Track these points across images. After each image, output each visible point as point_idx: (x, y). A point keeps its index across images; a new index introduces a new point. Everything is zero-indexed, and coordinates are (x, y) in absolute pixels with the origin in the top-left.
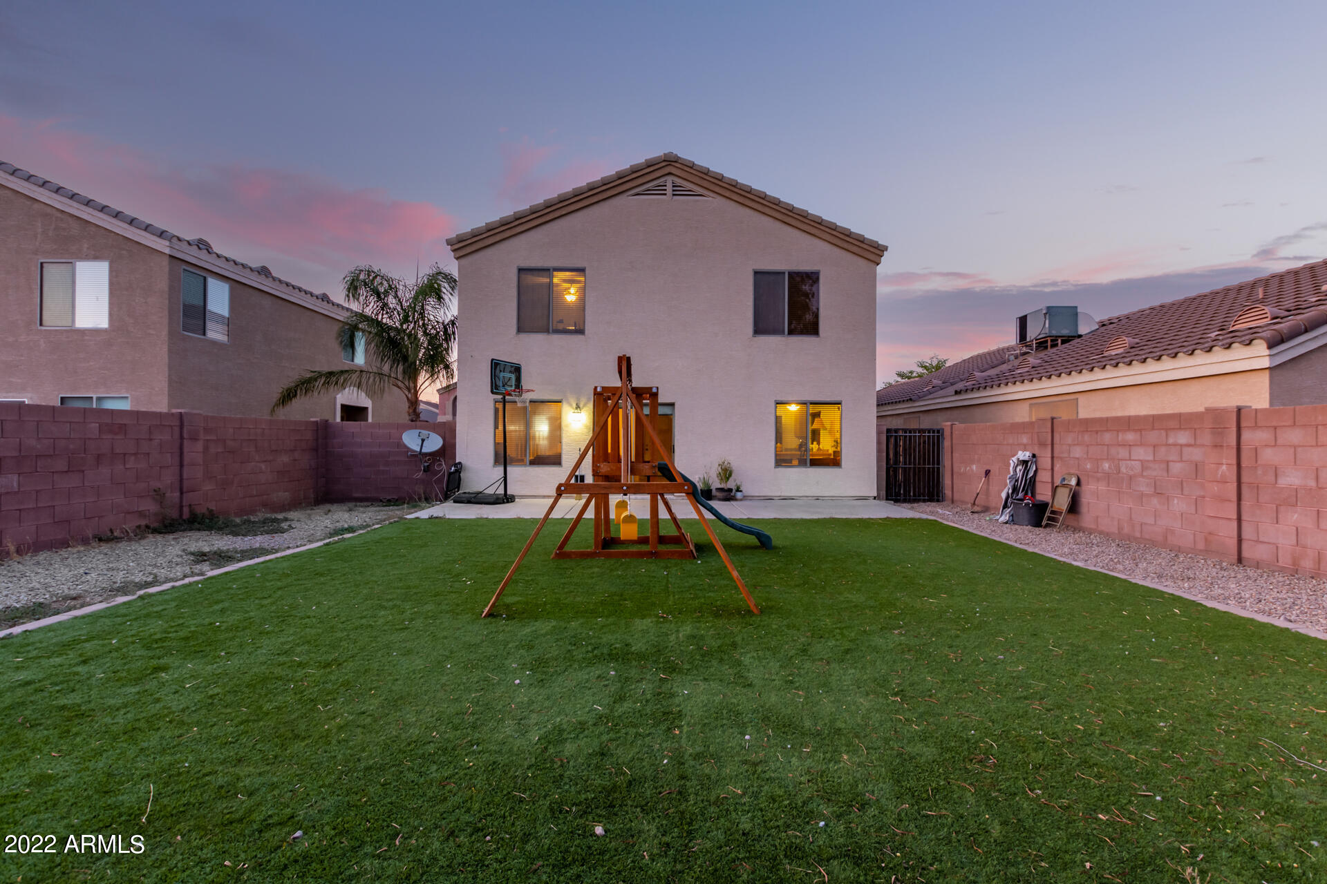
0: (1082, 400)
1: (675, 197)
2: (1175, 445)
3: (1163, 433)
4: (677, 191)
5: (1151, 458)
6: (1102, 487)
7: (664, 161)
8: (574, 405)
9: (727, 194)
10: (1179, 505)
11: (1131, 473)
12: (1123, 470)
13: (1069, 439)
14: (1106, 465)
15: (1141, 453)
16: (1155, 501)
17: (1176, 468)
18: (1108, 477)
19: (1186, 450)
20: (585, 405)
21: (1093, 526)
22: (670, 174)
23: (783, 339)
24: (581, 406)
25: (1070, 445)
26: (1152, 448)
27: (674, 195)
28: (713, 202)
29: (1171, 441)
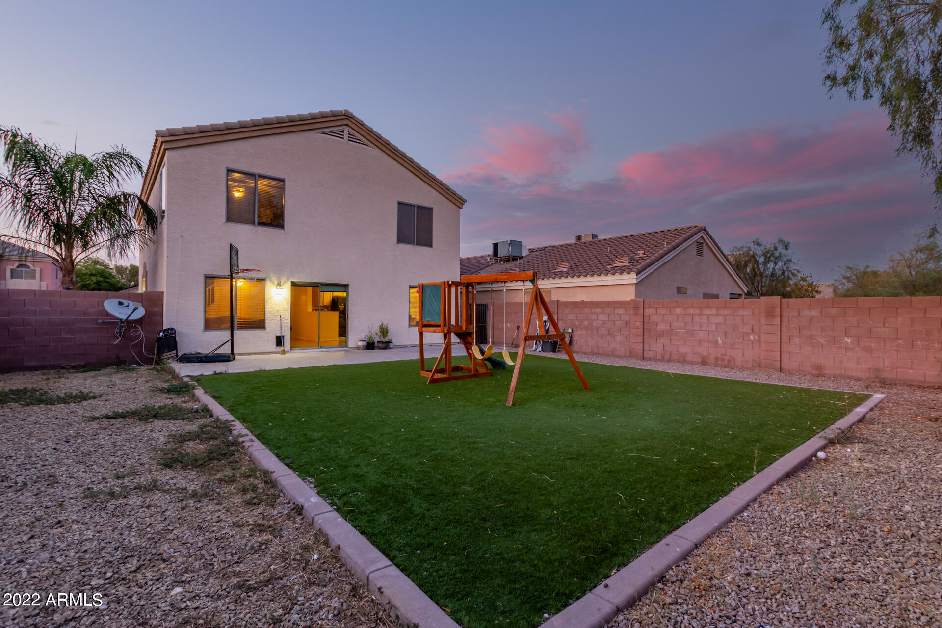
0: (553, 291)
1: (350, 142)
2: (618, 314)
3: (613, 309)
4: (351, 138)
5: (607, 319)
6: (584, 332)
7: (344, 115)
8: (276, 283)
9: (383, 148)
10: (619, 338)
11: (598, 326)
12: (594, 324)
13: (567, 311)
14: (586, 323)
15: (603, 317)
16: (609, 337)
17: (618, 323)
18: (586, 328)
19: (622, 316)
20: (284, 283)
21: (579, 350)
22: (347, 125)
23: (414, 247)
24: (281, 284)
25: (567, 314)
26: (607, 316)
27: (349, 140)
28: (374, 152)
29: (616, 312)
